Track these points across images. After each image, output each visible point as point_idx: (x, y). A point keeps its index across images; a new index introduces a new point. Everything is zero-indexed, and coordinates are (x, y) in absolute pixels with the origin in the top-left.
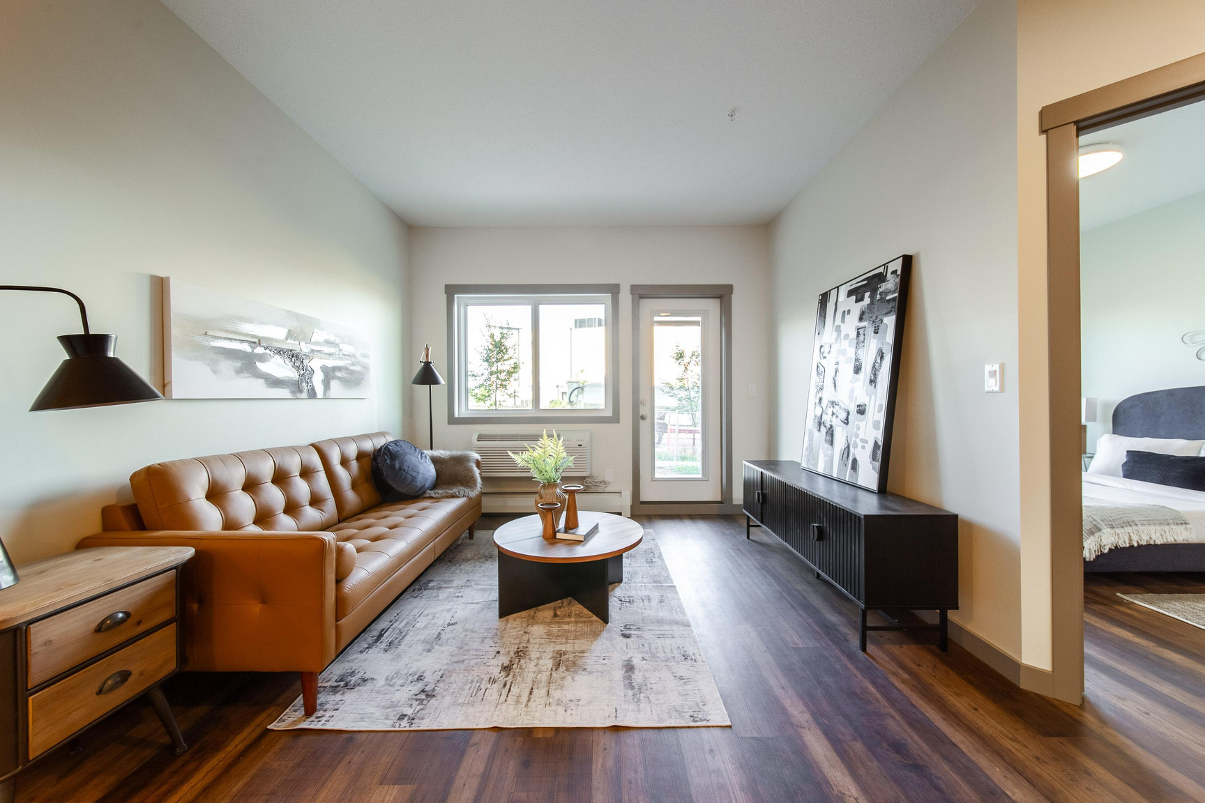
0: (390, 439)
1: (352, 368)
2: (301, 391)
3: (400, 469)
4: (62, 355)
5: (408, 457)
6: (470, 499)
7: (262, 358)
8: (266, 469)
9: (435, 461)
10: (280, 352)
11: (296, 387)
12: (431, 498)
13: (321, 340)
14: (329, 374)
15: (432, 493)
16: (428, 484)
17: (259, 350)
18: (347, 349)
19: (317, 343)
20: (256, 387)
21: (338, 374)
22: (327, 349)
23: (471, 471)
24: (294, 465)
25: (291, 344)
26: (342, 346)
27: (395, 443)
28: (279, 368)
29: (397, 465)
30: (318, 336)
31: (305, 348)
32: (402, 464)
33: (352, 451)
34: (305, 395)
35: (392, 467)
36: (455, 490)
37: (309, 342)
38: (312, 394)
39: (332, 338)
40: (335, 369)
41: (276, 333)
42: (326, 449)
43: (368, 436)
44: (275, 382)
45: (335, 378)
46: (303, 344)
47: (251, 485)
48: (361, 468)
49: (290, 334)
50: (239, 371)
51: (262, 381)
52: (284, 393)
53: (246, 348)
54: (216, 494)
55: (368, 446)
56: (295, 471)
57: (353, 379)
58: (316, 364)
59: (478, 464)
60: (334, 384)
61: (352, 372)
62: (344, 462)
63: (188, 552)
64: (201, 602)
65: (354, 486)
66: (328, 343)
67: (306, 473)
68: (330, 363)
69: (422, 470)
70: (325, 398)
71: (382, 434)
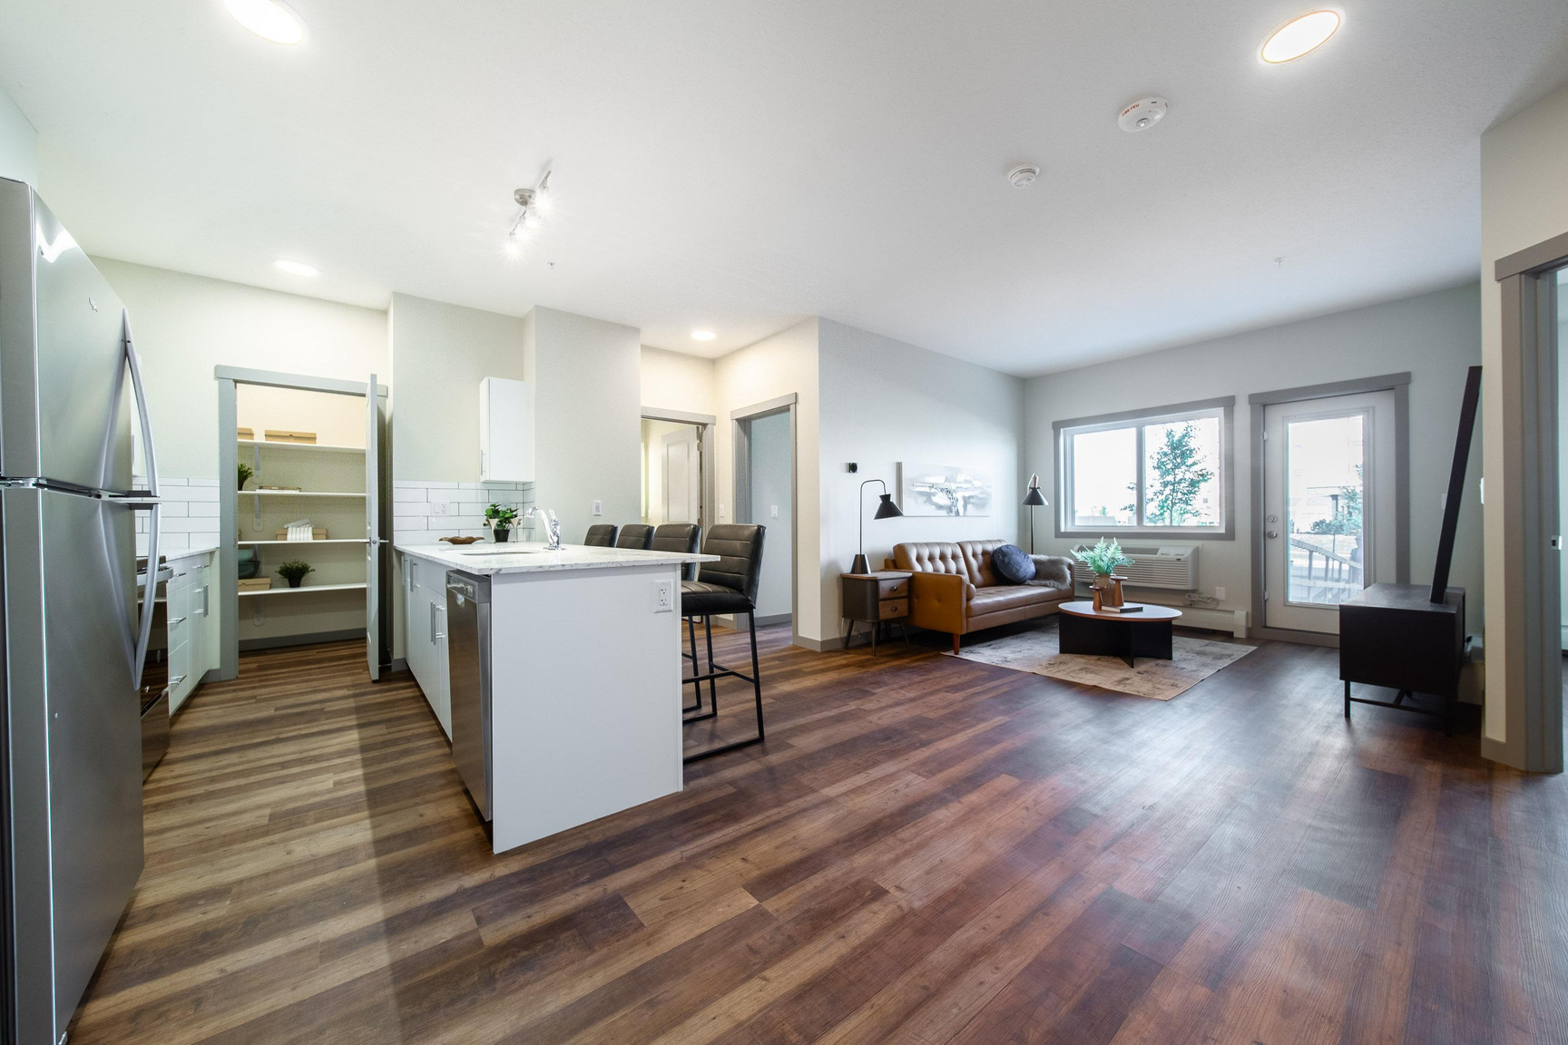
0: (1004, 544)
1: (980, 496)
2: (952, 512)
3: (1008, 563)
4: (880, 502)
5: (1014, 556)
6: (1059, 590)
7: (934, 494)
8: (937, 552)
9: (1036, 562)
10: (942, 490)
11: (949, 509)
12: (1029, 585)
13: (962, 480)
14: (966, 500)
15: (1030, 582)
16: (1028, 576)
17: (933, 490)
18: (977, 483)
19: (960, 483)
20: (931, 510)
21: (972, 500)
22: (964, 486)
23: (1063, 571)
24: (949, 553)
25: (947, 485)
26: (974, 482)
27: (1007, 546)
28: (941, 499)
29: (1007, 560)
30: (960, 478)
31: (952, 486)
32: (1010, 560)
33: (979, 549)
34: (953, 514)
35: (1003, 561)
36: (1048, 582)
37: (955, 482)
38: (957, 513)
39: (968, 478)
40: (969, 497)
41: (939, 480)
42: (964, 546)
43: (990, 541)
44: (940, 507)
45: (969, 503)
46: (952, 484)
47: (931, 558)
48: (984, 560)
49: (946, 480)
50: (925, 502)
51: (934, 507)
52: (943, 513)
53: (927, 490)
54: (919, 559)
55: (990, 548)
56: (949, 556)
57: (982, 503)
58: (959, 495)
59: (1070, 567)
60: (969, 506)
61: (980, 499)
62: (974, 555)
63: (911, 574)
64: (917, 598)
65: (980, 570)
66: (966, 481)
67: (954, 557)
68: (967, 494)
69: (1024, 566)
70: (964, 516)
71: (1000, 541)
